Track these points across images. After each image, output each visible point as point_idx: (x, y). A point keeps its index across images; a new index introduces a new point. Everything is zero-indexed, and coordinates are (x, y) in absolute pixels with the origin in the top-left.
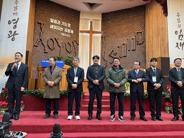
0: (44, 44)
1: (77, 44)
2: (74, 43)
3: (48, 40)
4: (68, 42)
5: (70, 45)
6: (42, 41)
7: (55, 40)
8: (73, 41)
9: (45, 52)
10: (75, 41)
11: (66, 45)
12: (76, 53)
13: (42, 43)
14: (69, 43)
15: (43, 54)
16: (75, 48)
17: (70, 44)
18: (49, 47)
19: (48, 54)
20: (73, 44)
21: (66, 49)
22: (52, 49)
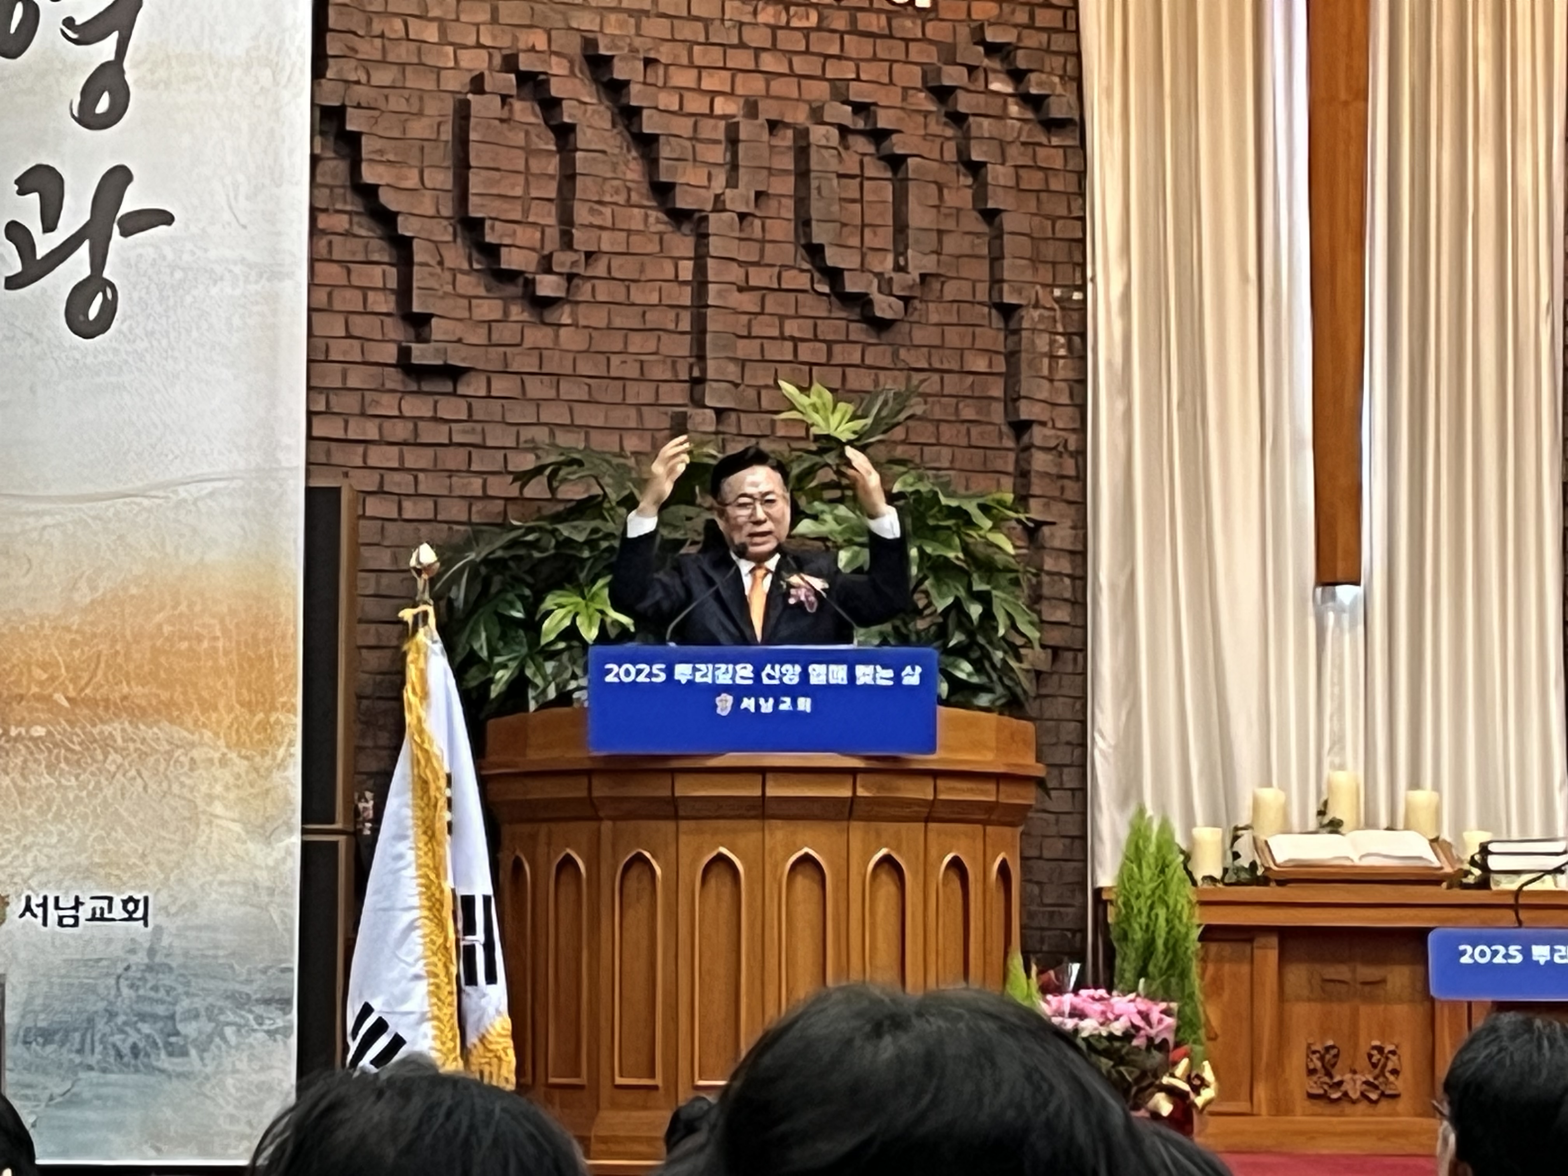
0: (387, 199)
1: (1036, 103)
2: (964, 103)
3: (463, 112)
4: (839, 92)
5: (896, 162)
6: (367, 146)
7: (587, 93)
8: (949, 54)
9: (421, 354)
10: (992, 49)
11: (802, 174)
12: (1008, 311)
13: (368, 193)
14: (860, 108)
15: (387, 405)
16: (991, 216)
17: (879, 136)
18: (492, 252)
19: (473, 386)
20: (958, 119)
21: (815, 252)
22: (547, 286)
